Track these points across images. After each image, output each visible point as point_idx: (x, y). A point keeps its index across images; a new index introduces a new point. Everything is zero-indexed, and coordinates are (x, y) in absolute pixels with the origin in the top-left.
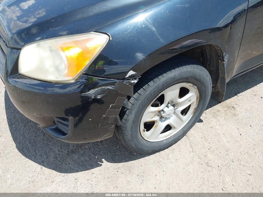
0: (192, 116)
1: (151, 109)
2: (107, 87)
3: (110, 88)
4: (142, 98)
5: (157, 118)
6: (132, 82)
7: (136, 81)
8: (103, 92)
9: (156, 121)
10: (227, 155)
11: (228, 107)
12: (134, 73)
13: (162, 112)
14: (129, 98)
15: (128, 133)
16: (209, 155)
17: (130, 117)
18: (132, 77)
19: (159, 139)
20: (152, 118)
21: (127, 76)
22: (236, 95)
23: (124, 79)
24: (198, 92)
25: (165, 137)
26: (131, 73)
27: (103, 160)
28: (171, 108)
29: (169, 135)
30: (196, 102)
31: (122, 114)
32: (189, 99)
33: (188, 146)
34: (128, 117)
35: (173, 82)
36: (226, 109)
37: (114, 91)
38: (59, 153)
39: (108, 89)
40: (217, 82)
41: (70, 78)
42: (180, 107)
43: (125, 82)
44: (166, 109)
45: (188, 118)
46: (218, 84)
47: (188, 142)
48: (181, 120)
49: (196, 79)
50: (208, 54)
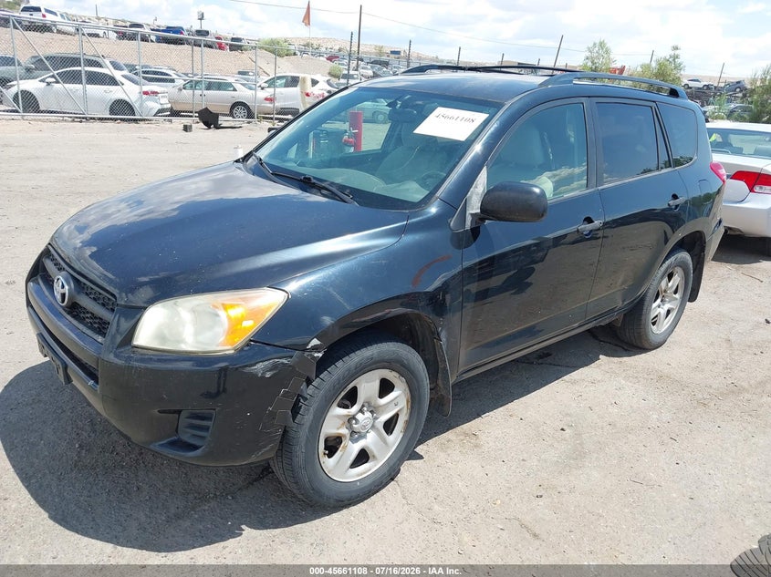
0: (401, 436)
1: (337, 411)
2: (281, 361)
3: (285, 361)
4: (326, 386)
5: (344, 431)
6: (316, 355)
7: (320, 355)
8: (274, 367)
9: (344, 436)
10: (465, 504)
11: (466, 435)
12: (319, 343)
13: (354, 422)
14: (309, 382)
15: (300, 450)
16: (436, 507)
17: (307, 417)
18: (316, 348)
19: (350, 477)
20: (338, 429)
21: (309, 347)
22: (479, 416)
23: (305, 350)
24: (407, 389)
25: (359, 475)
26: (315, 342)
27: (243, 527)
28: (368, 414)
29: (365, 473)
30: (406, 408)
31: (296, 410)
32: (395, 402)
33: (400, 496)
34: (303, 418)
35: (370, 365)
36: (462, 437)
37: (290, 366)
38: (149, 520)
39: (283, 363)
40: (437, 379)
41: (229, 347)
42: (381, 415)
43: (306, 354)
44: (360, 416)
45: (396, 439)
46: (440, 382)
47: (398, 490)
48: (385, 442)
49: (403, 365)
50: (419, 333)
